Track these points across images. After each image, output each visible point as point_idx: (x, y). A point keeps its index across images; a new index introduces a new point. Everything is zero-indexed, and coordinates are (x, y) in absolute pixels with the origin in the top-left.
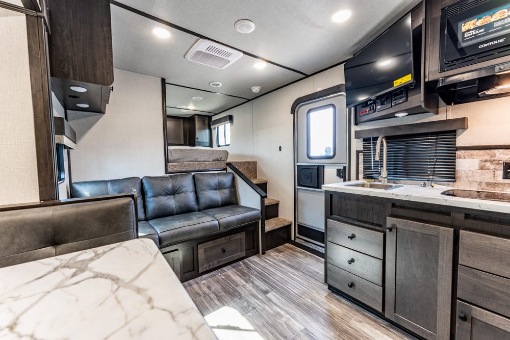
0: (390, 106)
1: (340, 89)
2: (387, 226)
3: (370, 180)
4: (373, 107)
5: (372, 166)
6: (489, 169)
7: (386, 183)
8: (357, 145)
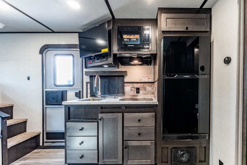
0: (101, 61)
1: (76, 47)
2: (99, 118)
3: (93, 97)
4: (94, 60)
5: (94, 90)
6: (133, 90)
7: (100, 98)
8: (87, 79)
